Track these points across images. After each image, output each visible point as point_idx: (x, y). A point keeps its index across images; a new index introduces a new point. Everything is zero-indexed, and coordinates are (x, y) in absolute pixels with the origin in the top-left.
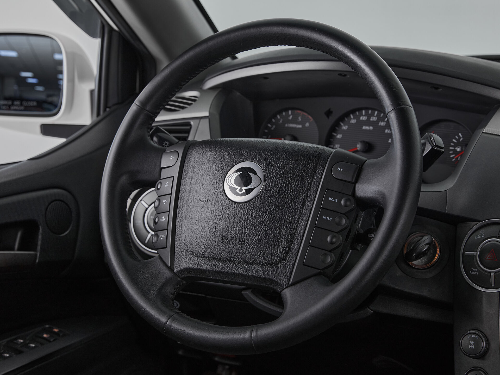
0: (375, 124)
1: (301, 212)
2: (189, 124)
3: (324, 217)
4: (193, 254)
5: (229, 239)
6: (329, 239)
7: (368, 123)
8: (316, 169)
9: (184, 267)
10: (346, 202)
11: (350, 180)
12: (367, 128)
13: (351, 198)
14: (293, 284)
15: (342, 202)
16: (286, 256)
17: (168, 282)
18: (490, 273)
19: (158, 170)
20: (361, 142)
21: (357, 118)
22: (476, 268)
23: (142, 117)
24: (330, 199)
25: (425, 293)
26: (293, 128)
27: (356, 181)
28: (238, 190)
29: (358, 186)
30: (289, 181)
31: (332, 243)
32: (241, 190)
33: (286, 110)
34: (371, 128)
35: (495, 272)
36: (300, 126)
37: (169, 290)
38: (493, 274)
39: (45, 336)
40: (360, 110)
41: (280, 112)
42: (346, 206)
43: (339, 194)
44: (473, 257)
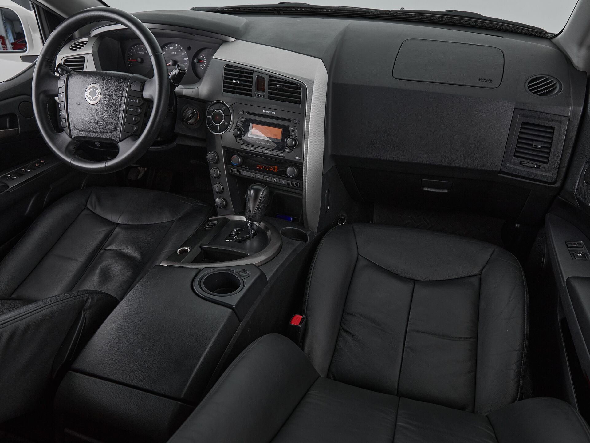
0: (177, 51)
1: (120, 107)
2: (83, 57)
3: (130, 109)
4: (78, 130)
5: (91, 122)
6: (133, 119)
7: (173, 50)
8: (124, 86)
9: (75, 136)
10: (139, 101)
11: (139, 91)
12: (174, 53)
13: (141, 99)
14: (121, 141)
15: (137, 101)
16: (117, 128)
17: (70, 144)
19: (58, 89)
21: (169, 48)
22: (212, 124)
23: (45, 63)
24: (131, 100)
26: (140, 54)
27: (142, 91)
28: (91, 98)
29: (143, 93)
30: (113, 93)
31: (135, 120)
32: (92, 98)
33: (136, 45)
34: (175, 53)
36: (144, 53)
37: (71, 148)
38: (218, 126)
39: (36, 165)
40: (169, 43)
41: (133, 46)
42: (139, 103)
43: (135, 97)
44: (210, 119)
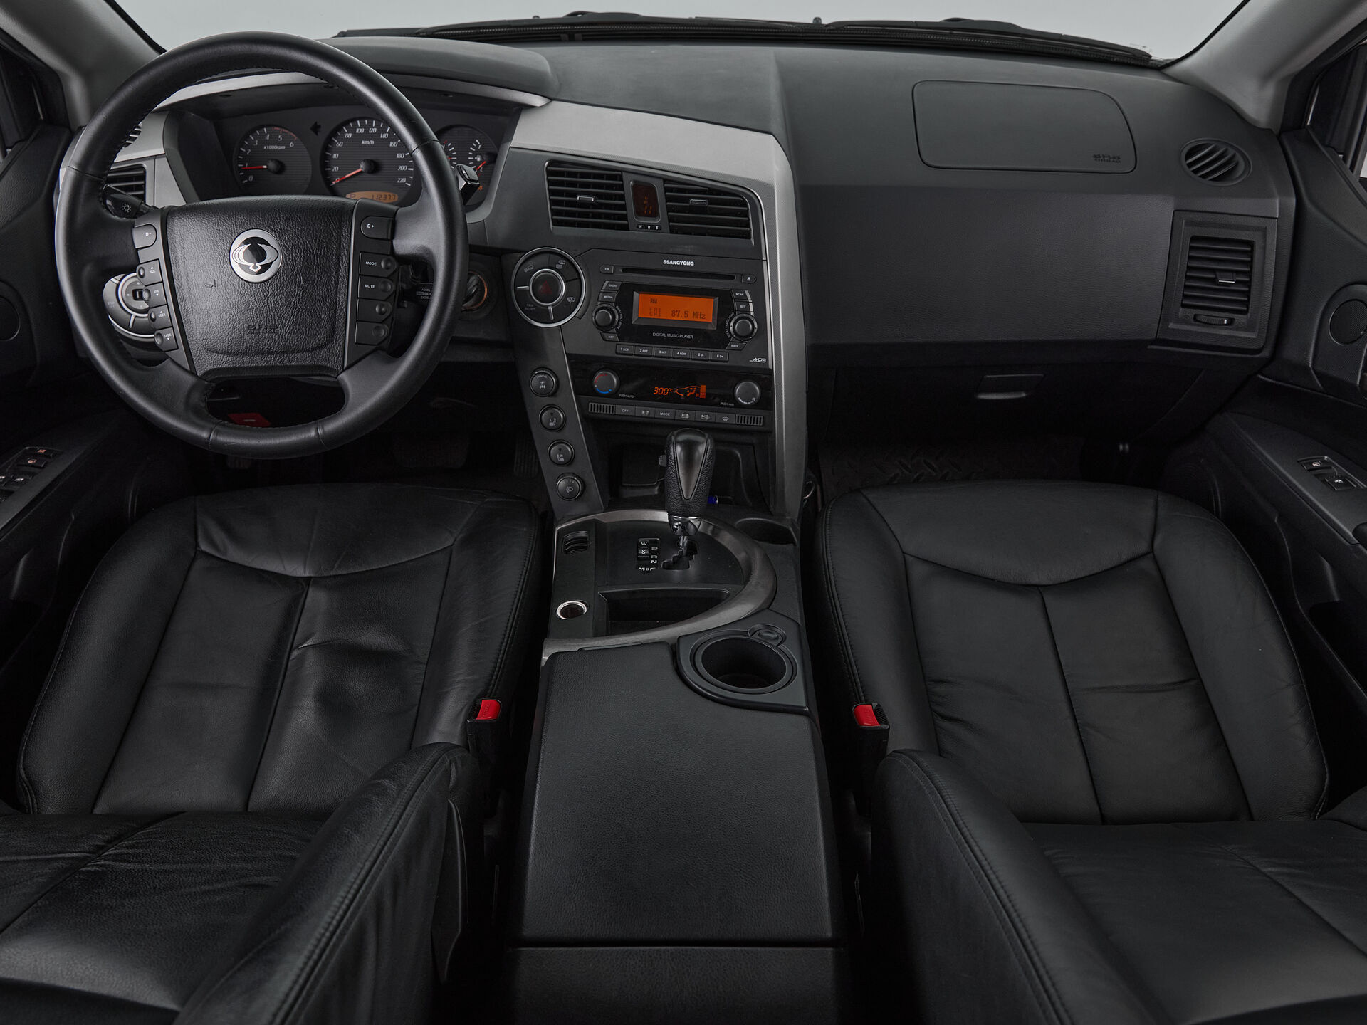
0: (375, 137)
1: (337, 283)
2: (141, 167)
3: (366, 286)
4: (217, 352)
5: (257, 328)
6: (377, 309)
7: (367, 136)
8: (341, 230)
9: (208, 369)
10: (386, 264)
11: (385, 237)
12: (367, 142)
13: (391, 258)
14: (348, 367)
15: (382, 264)
16: (333, 337)
17: (193, 388)
18: (547, 306)
19: (132, 252)
20: (364, 161)
21: (353, 131)
22: (532, 304)
23: (85, 184)
24: (367, 263)
25: (481, 335)
26: (274, 150)
27: (393, 237)
28: (251, 268)
29: (394, 242)
30: (312, 248)
31: (381, 313)
32: (255, 267)
33: (261, 128)
34: (372, 142)
35: (552, 306)
36: (284, 147)
37: (196, 398)
38: (550, 308)
39: (30, 462)
40: (354, 120)
41: (252, 132)
42: (387, 268)
43: (376, 256)
44: (527, 291)
